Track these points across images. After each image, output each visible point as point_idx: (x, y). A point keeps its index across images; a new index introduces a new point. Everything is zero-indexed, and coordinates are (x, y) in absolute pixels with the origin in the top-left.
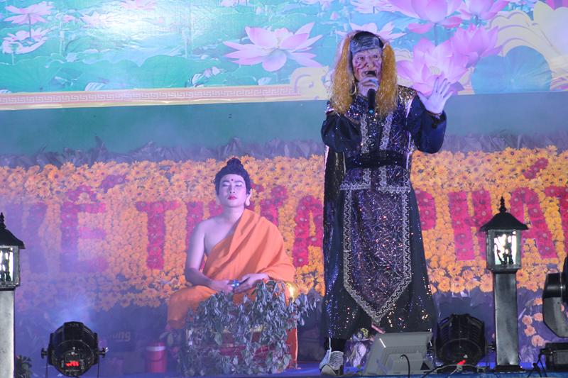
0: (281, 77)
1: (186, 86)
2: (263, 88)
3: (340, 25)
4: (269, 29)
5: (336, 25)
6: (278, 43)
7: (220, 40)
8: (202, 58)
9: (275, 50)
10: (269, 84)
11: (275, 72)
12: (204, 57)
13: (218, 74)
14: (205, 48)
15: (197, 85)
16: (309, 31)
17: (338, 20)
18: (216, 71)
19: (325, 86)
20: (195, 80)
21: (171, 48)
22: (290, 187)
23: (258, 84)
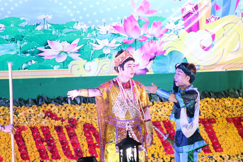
0: (65, 65)
1: (19, 70)
2: (56, 71)
3: (92, 40)
4: (59, 41)
5: (90, 40)
6: (63, 49)
7: (35, 47)
8: (27, 56)
9: (62, 52)
10: (59, 69)
11: (61, 63)
12: (28, 55)
13: (34, 64)
14: (28, 51)
15: (25, 69)
16: (78, 42)
17: (91, 37)
18: (33, 62)
19: (85, 70)
20: (24, 67)
21: (12, 50)
22: (76, 119)
23: (53, 69)
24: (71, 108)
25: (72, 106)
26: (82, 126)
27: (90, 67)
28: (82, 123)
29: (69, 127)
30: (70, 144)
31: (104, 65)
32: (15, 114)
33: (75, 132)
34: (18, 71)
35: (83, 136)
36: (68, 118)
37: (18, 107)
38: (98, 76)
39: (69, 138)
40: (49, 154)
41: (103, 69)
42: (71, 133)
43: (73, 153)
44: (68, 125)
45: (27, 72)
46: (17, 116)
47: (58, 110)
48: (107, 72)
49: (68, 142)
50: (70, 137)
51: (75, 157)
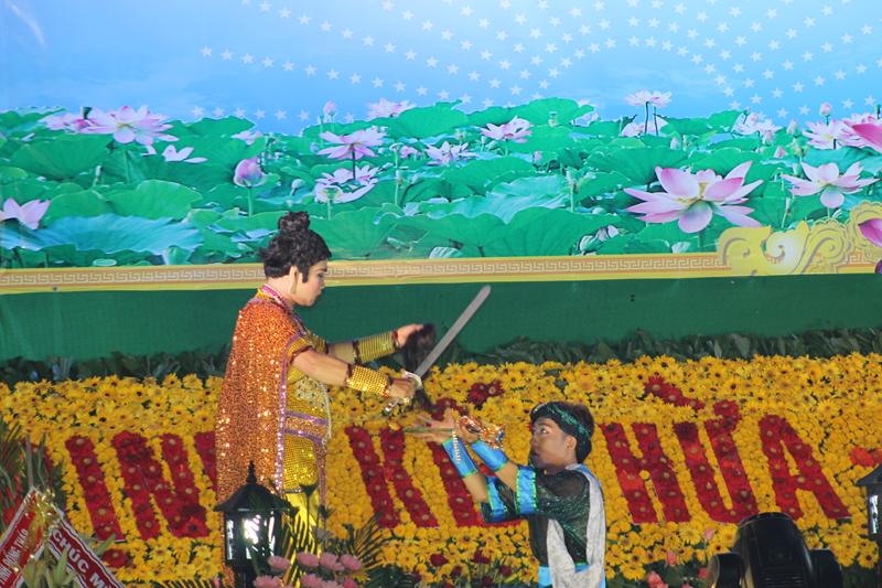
0: (705, 241)
1: (570, 254)
2: (678, 258)
3: (788, 166)
4: (689, 171)
5: (782, 165)
6: (701, 192)
7: (620, 186)
8: (594, 212)
9: (697, 201)
10: (688, 251)
11: (695, 234)
12: (597, 210)
13: (616, 236)
14: (599, 198)
15: (587, 252)
16: (745, 173)
17: (785, 158)
18: (613, 232)
19: (766, 256)
20: (584, 245)
21: (550, 197)
22: (738, 402)
23: (671, 252)
24: (723, 371)
25: (724, 364)
26: (756, 423)
27: (781, 247)
28: (756, 415)
29: (716, 424)
30: (719, 478)
31: (823, 241)
32: (557, 386)
33: (733, 442)
34: (569, 257)
35: (759, 453)
36: (714, 398)
37: (564, 364)
38: (807, 273)
39: (716, 460)
40: (658, 506)
41: (820, 255)
42: (724, 444)
43: (729, 504)
44: (713, 421)
45: (594, 260)
46: (562, 392)
47: (685, 374)
48: (832, 264)
49: (713, 471)
50: (720, 454)
51: (735, 517)
